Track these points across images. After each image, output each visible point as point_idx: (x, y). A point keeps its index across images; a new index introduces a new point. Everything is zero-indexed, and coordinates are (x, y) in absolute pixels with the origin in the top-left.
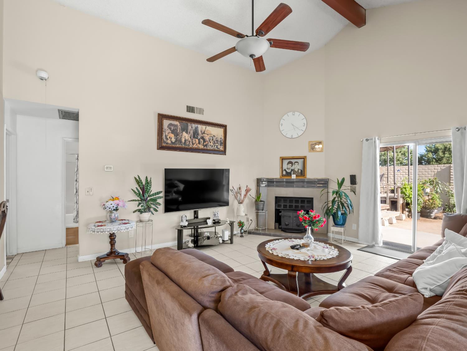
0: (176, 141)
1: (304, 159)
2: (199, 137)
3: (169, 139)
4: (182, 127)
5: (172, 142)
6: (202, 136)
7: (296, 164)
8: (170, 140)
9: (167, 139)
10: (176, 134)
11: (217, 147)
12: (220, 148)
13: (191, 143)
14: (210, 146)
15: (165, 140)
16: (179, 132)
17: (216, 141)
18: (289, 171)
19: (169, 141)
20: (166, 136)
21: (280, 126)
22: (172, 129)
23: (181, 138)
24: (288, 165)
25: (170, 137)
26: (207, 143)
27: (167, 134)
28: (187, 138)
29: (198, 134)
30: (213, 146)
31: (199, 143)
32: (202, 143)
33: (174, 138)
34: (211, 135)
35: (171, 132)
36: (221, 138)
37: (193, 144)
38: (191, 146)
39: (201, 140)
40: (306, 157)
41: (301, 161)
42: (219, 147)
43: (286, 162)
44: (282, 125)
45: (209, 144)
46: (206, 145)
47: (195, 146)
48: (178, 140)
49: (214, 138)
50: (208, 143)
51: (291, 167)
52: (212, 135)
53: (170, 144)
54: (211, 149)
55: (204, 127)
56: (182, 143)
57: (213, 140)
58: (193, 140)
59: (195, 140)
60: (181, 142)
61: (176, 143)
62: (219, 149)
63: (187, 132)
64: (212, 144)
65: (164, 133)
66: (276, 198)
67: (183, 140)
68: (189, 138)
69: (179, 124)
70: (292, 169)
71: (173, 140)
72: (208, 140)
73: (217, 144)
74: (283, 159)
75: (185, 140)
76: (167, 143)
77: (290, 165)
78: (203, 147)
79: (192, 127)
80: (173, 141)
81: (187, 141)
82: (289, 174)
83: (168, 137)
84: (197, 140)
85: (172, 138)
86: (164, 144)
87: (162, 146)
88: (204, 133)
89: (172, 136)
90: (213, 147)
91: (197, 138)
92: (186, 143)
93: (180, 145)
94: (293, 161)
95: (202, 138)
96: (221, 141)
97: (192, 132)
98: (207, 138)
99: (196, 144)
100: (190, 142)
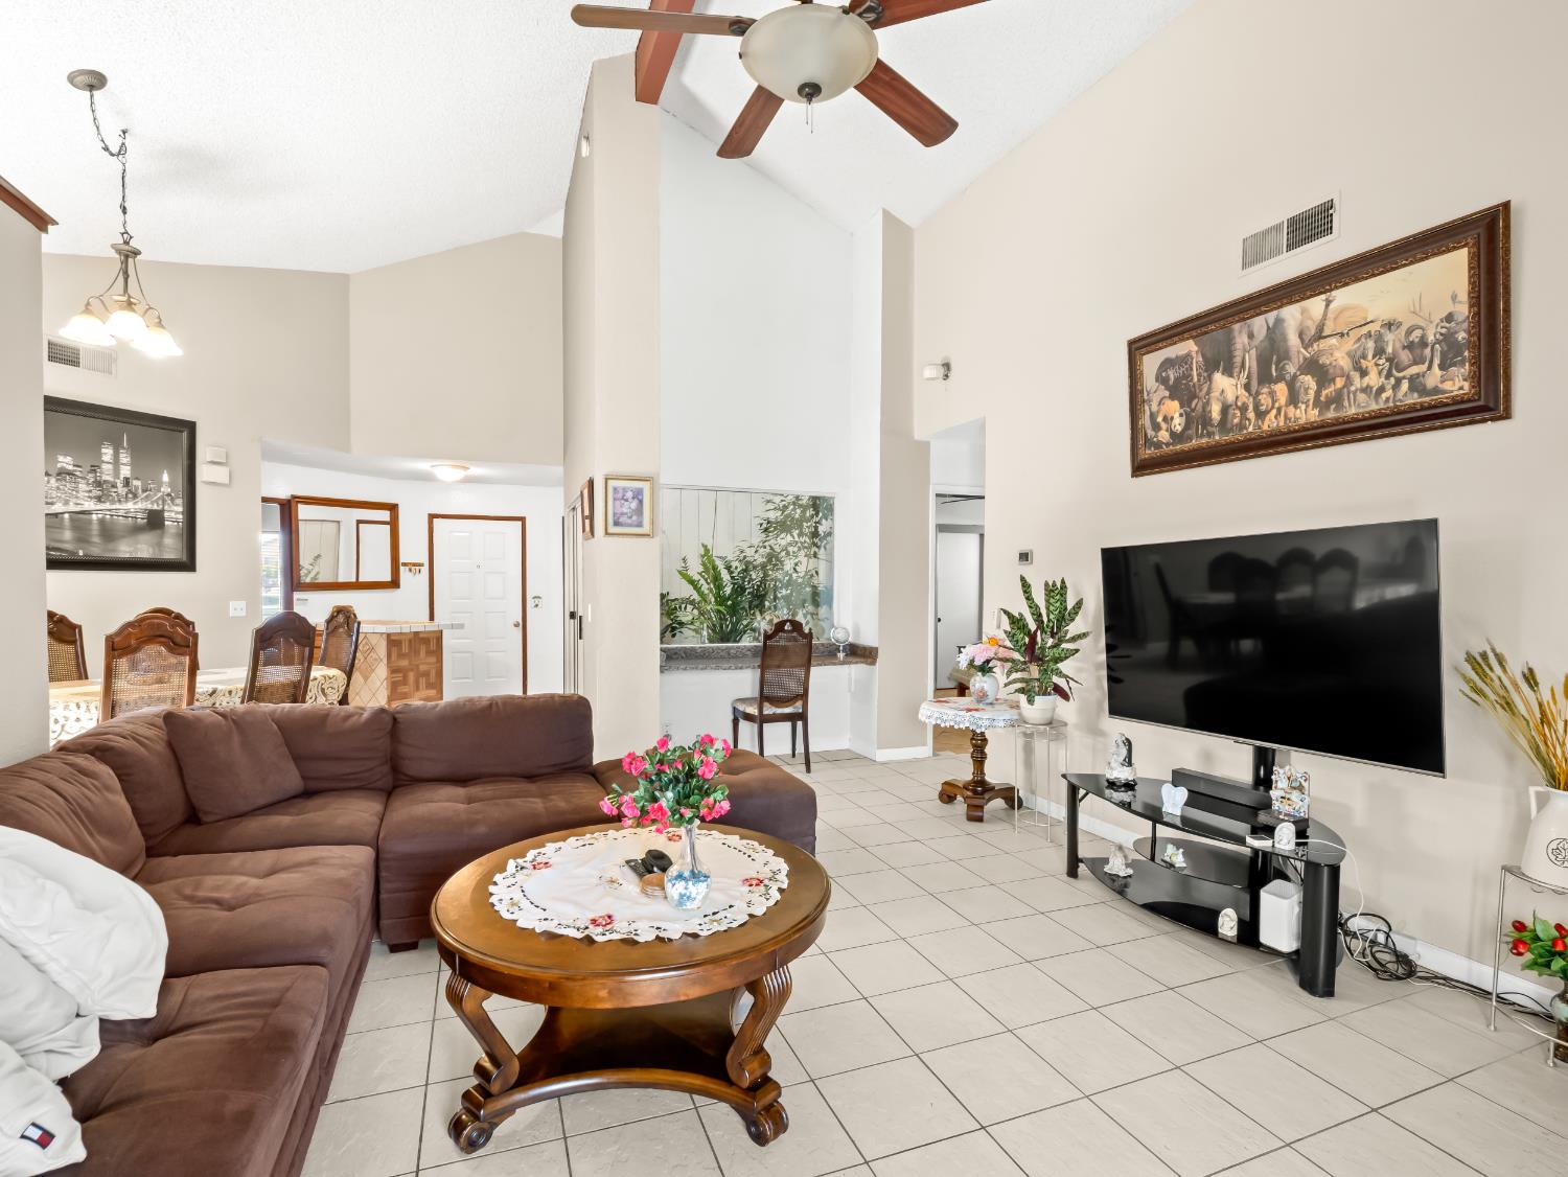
0: (1187, 427)
2: (1291, 369)
3: (1164, 426)
4: (1209, 355)
5: (1173, 434)
6: (1305, 359)
8: (1167, 431)
9: (1156, 427)
10: (1186, 398)
11: (1416, 384)
12: (1447, 386)
13: (1251, 415)
14: (1362, 397)
15: (1150, 433)
16: (1199, 380)
17: (1410, 346)
19: (1164, 436)
20: (1153, 416)
22: (1171, 382)
23: (1208, 403)
25: (1165, 419)
26: (1340, 383)
27: (1154, 408)
28: (1230, 398)
29: (1285, 356)
30: (1382, 389)
31: (1293, 399)
32: (1312, 393)
33: (1181, 415)
34: (1365, 330)
35: (1167, 393)
36: (1449, 318)
37: (1261, 415)
38: (1250, 429)
39: (1309, 381)
42: (1434, 378)
45: (1357, 383)
46: (1337, 400)
47: (1271, 423)
48: (1197, 420)
49: (1389, 337)
50: (1349, 381)
52: (1374, 328)
53: (1167, 445)
54: (1374, 407)
55: (1316, 305)
56: (1212, 426)
57: (1379, 351)
58: (1258, 393)
59: (1272, 394)
60: (1205, 420)
61: (1190, 432)
62: (1436, 391)
63: (1228, 372)
64: (1373, 380)
65: (1147, 408)
67: (1215, 411)
68: (1242, 392)
69: (1196, 348)
71: (1178, 424)
72: (1344, 363)
73: (1414, 370)
75: (1225, 410)
76: (1158, 445)
78: (1316, 412)
79: (1251, 336)
80: (1179, 429)
81: (1231, 411)
83: (1160, 419)
84: (1281, 389)
85: (1172, 418)
86: (1148, 452)
87: (1141, 461)
88: (1320, 336)
89: (1173, 408)
90: (1389, 393)
91: (1280, 378)
92: (1230, 417)
93: (1202, 436)
95: (1313, 367)
96: (1448, 339)
97: (1251, 361)
98: (1338, 354)
99: (1274, 412)
100: (1244, 409)
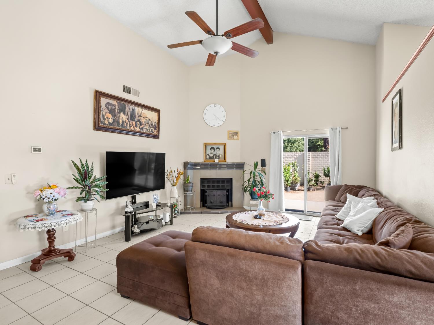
0: (114, 122)
1: (224, 145)
2: (136, 120)
3: (106, 119)
4: (120, 108)
5: (109, 123)
6: (138, 119)
7: (217, 149)
8: (108, 121)
9: (104, 119)
10: (113, 115)
11: (152, 131)
12: (155, 132)
13: (128, 126)
14: (146, 129)
15: (102, 120)
16: (117, 112)
17: (151, 124)
18: (211, 155)
19: (106, 122)
20: (103, 116)
21: (204, 115)
22: (110, 109)
23: (119, 119)
24: (211, 150)
25: (107, 118)
26: (143, 126)
27: (104, 113)
28: (124, 120)
29: (135, 117)
30: (148, 130)
31: (136, 126)
32: (139, 126)
33: (112, 119)
34: (147, 118)
35: (108, 112)
36: (155, 122)
37: (130, 126)
38: (128, 129)
39: (138, 123)
40: (225, 144)
41: (222, 147)
42: (154, 130)
43: (209, 147)
44: (205, 115)
45: (145, 127)
46: (142, 129)
47: (132, 128)
48: (116, 121)
49: (149, 121)
50: (144, 127)
51: (213, 152)
52: (148, 119)
53: (107, 125)
54: (147, 132)
55: (140, 110)
56: (120, 125)
57: (148, 123)
58: (130, 122)
59: (132, 123)
60: (118, 123)
61: (114, 124)
62: (154, 133)
63: (124, 114)
64: (147, 127)
65: (101, 112)
66: (201, 179)
67: (121, 122)
68: (127, 120)
69: (117, 104)
70: (214, 154)
71: (111, 121)
72: (144, 124)
73: (152, 128)
74: (206, 145)
75: (123, 122)
76: (105, 124)
77: (213, 150)
78: (139, 130)
79: (129, 109)
80: (111, 122)
81: (124, 123)
82: (211, 159)
83: (105, 117)
84: (134, 122)
85: (109, 119)
86: (101, 125)
87: (99, 126)
88: (140, 116)
89: (110, 116)
90: (149, 131)
91: (134, 121)
92: (124, 124)
93: (117, 126)
94: (215, 147)
95: (139, 121)
96: (155, 125)
97: (129, 114)
98: (143, 121)
99: (133, 127)
100: (127, 124)
